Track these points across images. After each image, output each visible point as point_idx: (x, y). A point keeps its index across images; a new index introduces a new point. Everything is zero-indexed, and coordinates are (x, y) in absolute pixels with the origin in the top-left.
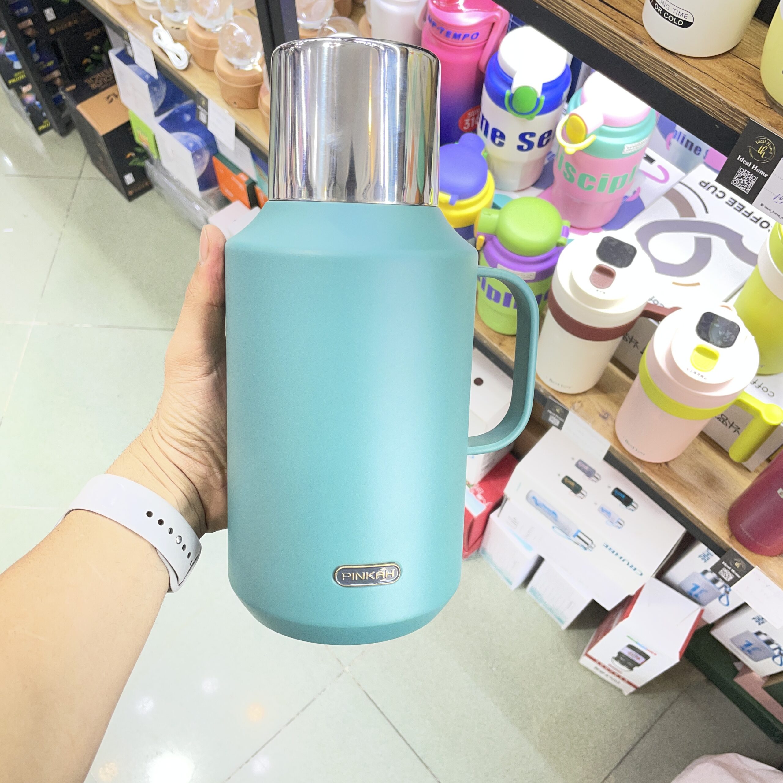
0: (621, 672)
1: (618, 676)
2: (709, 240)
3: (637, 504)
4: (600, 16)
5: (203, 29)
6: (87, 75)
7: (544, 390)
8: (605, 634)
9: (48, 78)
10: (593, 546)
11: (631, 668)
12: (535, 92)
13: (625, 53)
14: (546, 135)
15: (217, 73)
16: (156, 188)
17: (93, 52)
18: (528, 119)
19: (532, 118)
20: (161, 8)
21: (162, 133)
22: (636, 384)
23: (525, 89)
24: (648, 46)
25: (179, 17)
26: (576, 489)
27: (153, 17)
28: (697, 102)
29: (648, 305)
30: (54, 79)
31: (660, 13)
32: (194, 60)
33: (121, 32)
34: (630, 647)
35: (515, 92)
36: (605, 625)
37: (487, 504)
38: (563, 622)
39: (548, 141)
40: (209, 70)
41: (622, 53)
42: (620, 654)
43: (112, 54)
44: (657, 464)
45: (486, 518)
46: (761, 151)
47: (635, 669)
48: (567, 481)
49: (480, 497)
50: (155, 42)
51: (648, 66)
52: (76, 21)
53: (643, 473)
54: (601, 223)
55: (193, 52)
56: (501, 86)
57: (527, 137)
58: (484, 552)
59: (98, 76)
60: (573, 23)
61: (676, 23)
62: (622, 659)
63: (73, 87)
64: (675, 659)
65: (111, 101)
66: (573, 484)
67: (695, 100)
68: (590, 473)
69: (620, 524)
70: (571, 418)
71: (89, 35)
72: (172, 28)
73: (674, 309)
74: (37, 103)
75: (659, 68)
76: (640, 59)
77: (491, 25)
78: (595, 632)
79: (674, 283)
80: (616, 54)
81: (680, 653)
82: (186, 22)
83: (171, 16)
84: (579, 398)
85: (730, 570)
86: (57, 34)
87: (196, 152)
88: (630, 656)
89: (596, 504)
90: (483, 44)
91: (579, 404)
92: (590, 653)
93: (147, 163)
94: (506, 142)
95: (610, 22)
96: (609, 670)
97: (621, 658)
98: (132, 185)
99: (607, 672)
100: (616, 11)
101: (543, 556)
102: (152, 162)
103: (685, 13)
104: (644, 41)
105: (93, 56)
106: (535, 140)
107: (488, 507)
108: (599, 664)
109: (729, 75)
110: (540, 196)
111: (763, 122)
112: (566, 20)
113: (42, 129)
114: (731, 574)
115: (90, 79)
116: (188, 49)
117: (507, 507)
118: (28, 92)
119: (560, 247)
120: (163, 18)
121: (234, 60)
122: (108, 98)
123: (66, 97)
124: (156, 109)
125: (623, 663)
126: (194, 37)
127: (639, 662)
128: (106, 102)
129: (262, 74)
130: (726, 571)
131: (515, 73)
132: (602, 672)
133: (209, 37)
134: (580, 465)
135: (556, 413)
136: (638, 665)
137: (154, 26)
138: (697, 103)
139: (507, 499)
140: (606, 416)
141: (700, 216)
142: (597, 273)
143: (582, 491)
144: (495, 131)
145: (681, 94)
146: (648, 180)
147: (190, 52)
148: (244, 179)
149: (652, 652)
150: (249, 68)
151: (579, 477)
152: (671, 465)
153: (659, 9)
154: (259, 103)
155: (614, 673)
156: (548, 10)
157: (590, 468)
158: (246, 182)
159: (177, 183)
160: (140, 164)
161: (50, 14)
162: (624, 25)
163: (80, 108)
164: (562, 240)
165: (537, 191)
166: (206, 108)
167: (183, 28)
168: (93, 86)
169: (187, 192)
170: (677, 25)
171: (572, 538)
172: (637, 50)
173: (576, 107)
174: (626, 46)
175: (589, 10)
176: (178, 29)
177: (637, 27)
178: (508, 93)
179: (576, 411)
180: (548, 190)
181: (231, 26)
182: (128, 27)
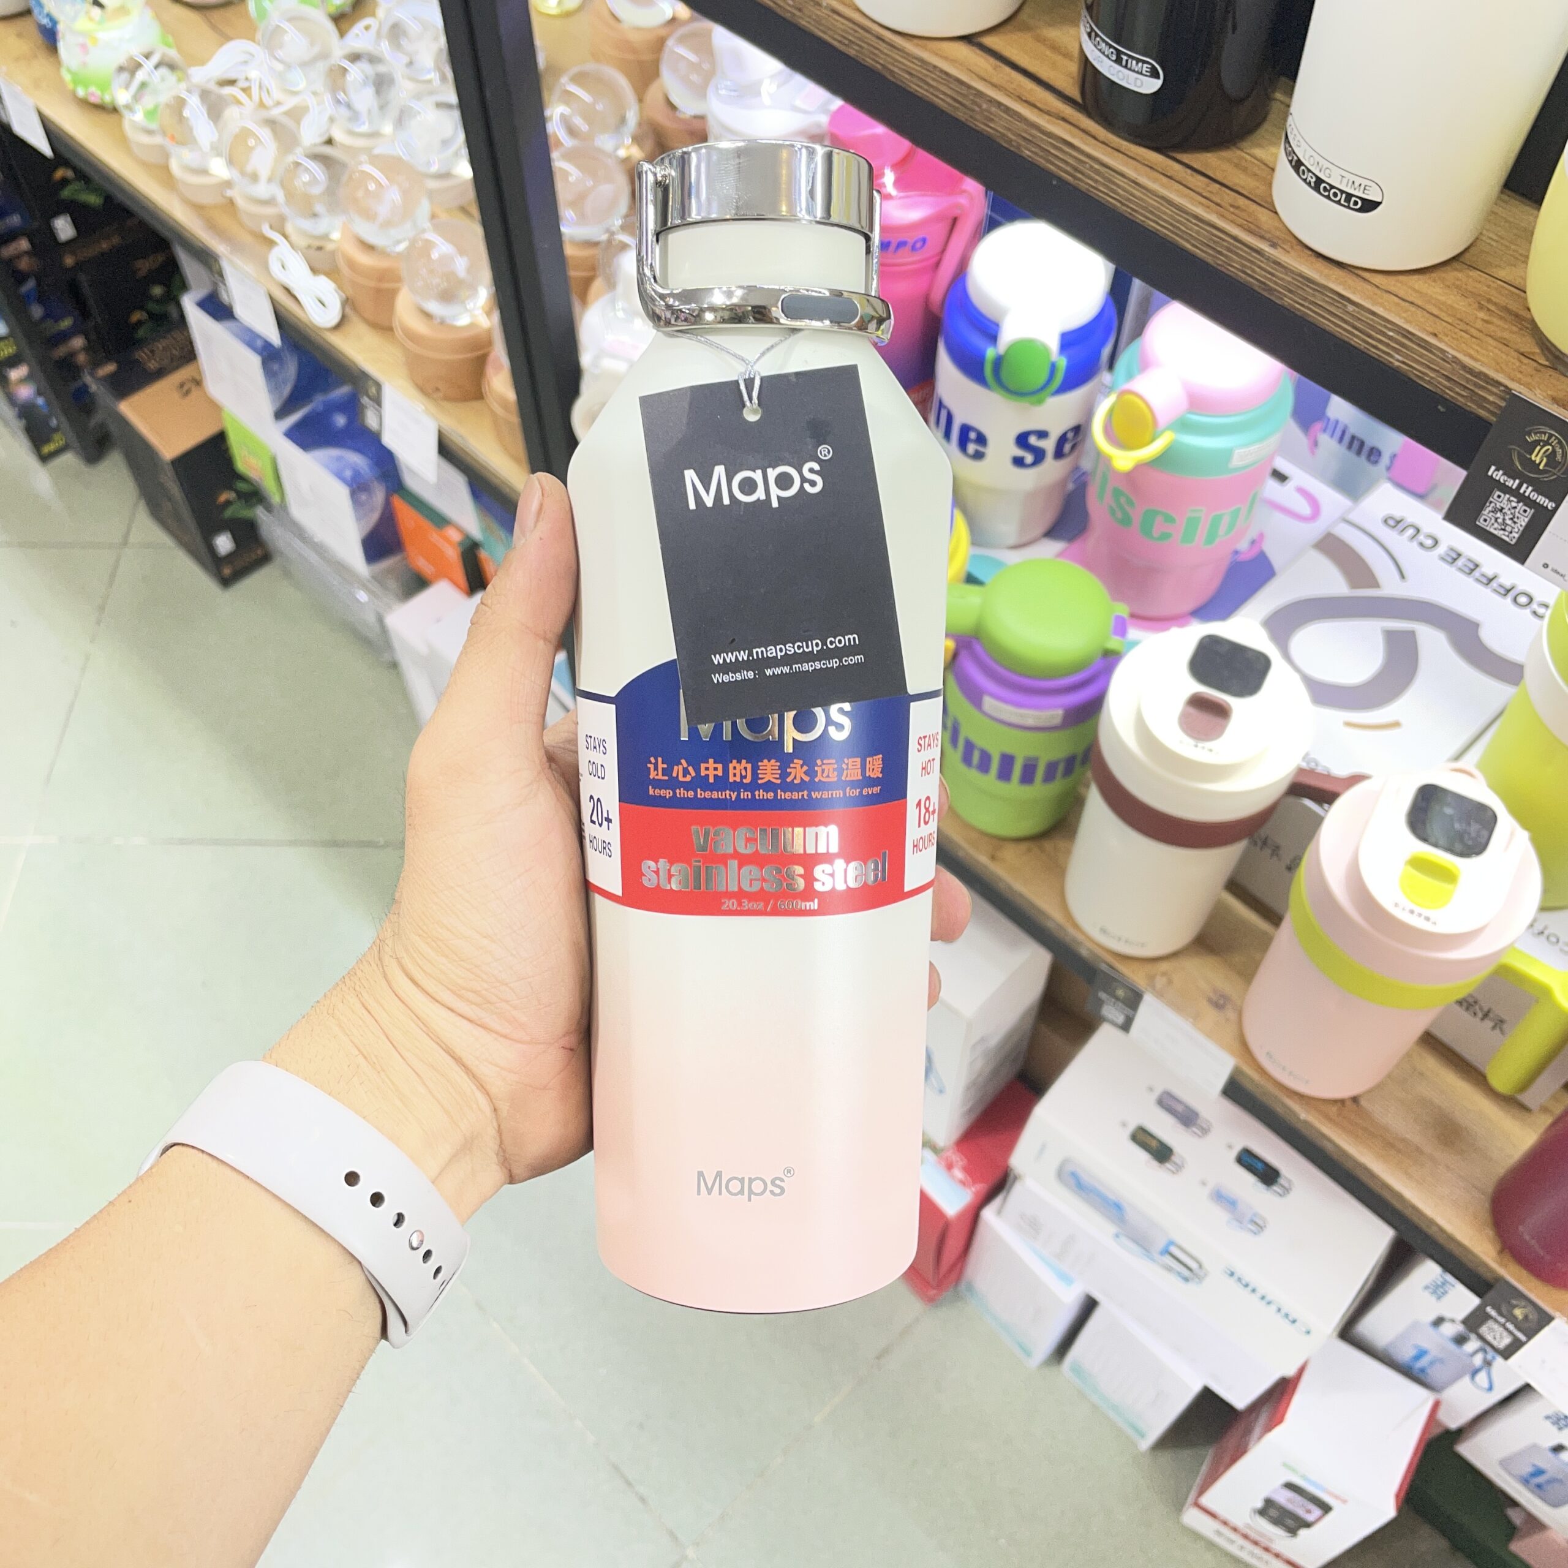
0: (1271, 1540)
1: (1267, 1549)
2: (1412, 634)
3: (1289, 1181)
4: (1186, 196)
5: (369, 248)
6: (138, 343)
7: (1091, 952)
8: (1234, 1460)
9: (61, 351)
10: (1202, 1274)
11: (1293, 1532)
12: (1046, 349)
13: (1240, 268)
14: (1070, 435)
15: (401, 333)
16: (277, 561)
17: (150, 298)
18: (1033, 404)
19: (1040, 402)
20: (286, 210)
21: (290, 453)
22: (1284, 937)
23: (1025, 346)
24: (1288, 252)
25: (322, 226)
26: (1162, 1153)
27: (271, 227)
28: (1396, 360)
29: (1301, 771)
30: (72, 354)
31: (1313, 184)
32: (355, 309)
33: (206, 258)
34: (1290, 1486)
35: (1007, 352)
36: (1231, 1441)
37: (973, 1189)
38: (1143, 1436)
39: (1073, 447)
40: (384, 327)
41: (1234, 267)
42: (1269, 1503)
43: (189, 304)
44: (1335, 1102)
45: (973, 1217)
46: (1538, 456)
47: (1303, 1533)
48: (1142, 1138)
49: (958, 1174)
50: (273, 274)
51: (1290, 291)
52: (116, 240)
53: (1305, 1122)
54: (1190, 606)
55: (350, 292)
56: (976, 339)
57: (1033, 440)
58: (970, 1288)
59: (160, 345)
60: (1129, 210)
61: (1346, 204)
62: (1273, 1512)
63: (110, 368)
64: (1389, 1511)
65: (188, 392)
66: (1154, 1144)
67: (1392, 356)
68: (1188, 1118)
69: (1258, 1226)
70: (1150, 1009)
71: (144, 266)
72: (309, 247)
73: (1356, 779)
74: (40, 401)
75: (1314, 296)
76: (1274, 279)
77: (950, 221)
78: (1210, 1454)
79: (1348, 724)
80: (1222, 269)
81: (1397, 1496)
82: (336, 236)
83: (307, 224)
84: (1164, 966)
85: (1504, 1326)
86: (79, 266)
87: (358, 487)
88: (1290, 1507)
89: (1204, 1184)
90: (935, 260)
91: (1164, 980)
92: (1206, 1500)
93: (260, 513)
94: (990, 450)
95: (1208, 207)
96: (1246, 1537)
97: (1270, 1510)
98: (230, 557)
99: (1241, 1541)
100: (1217, 186)
101: (1097, 1295)
102: (269, 508)
103: (1364, 182)
104: (1280, 242)
105: (151, 306)
106: (1049, 445)
107: (976, 1194)
108: (1225, 1523)
109: (1461, 305)
110: (1061, 555)
111: (1538, 398)
112: (1114, 205)
113: (49, 452)
114: (1505, 1334)
115: (146, 350)
116: (340, 287)
117: (1017, 1194)
118: (22, 381)
119: (1109, 660)
120: (289, 228)
121: (434, 307)
122: (182, 385)
123: (98, 388)
124: (278, 404)
125: (1276, 1522)
126: (352, 265)
127: (1310, 1518)
128: (176, 395)
129: (489, 332)
130: (1496, 1326)
131: (1004, 312)
132: (1232, 1542)
133: (383, 264)
134: (1167, 1103)
135: (1117, 998)
136: (1308, 1525)
137: (271, 243)
138: (1397, 364)
139: (1016, 1178)
140: (1221, 1002)
141: (1390, 586)
142: (1192, 711)
143: (1173, 1158)
144: (965, 430)
145: (1362, 346)
146: (1278, 516)
147: (344, 292)
148: (455, 536)
149: (1337, 1497)
150: (463, 321)
151: (1165, 1128)
152: (1363, 1102)
153: (1309, 179)
154: (485, 389)
155: (1256, 1543)
156: (1076, 189)
157: (1188, 1108)
158: (461, 544)
159: (320, 549)
160: (245, 513)
161: (64, 228)
162: (1236, 211)
163: (126, 408)
164: (1114, 643)
165: (1054, 547)
166: (378, 401)
167: (330, 247)
168: (152, 365)
169: (341, 568)
170: (1348, 207)
171: (1157, 1256)
172: (1265, 261)
173: (1130, 377)
174: (1241, 253)
175: (1163, 185)
176: (320, 248)
177: (1263, 216)
178: (990, 353)
179: (1160, 995)
180: (1077, 545)
181: (427, 241)
182: (219, 247)
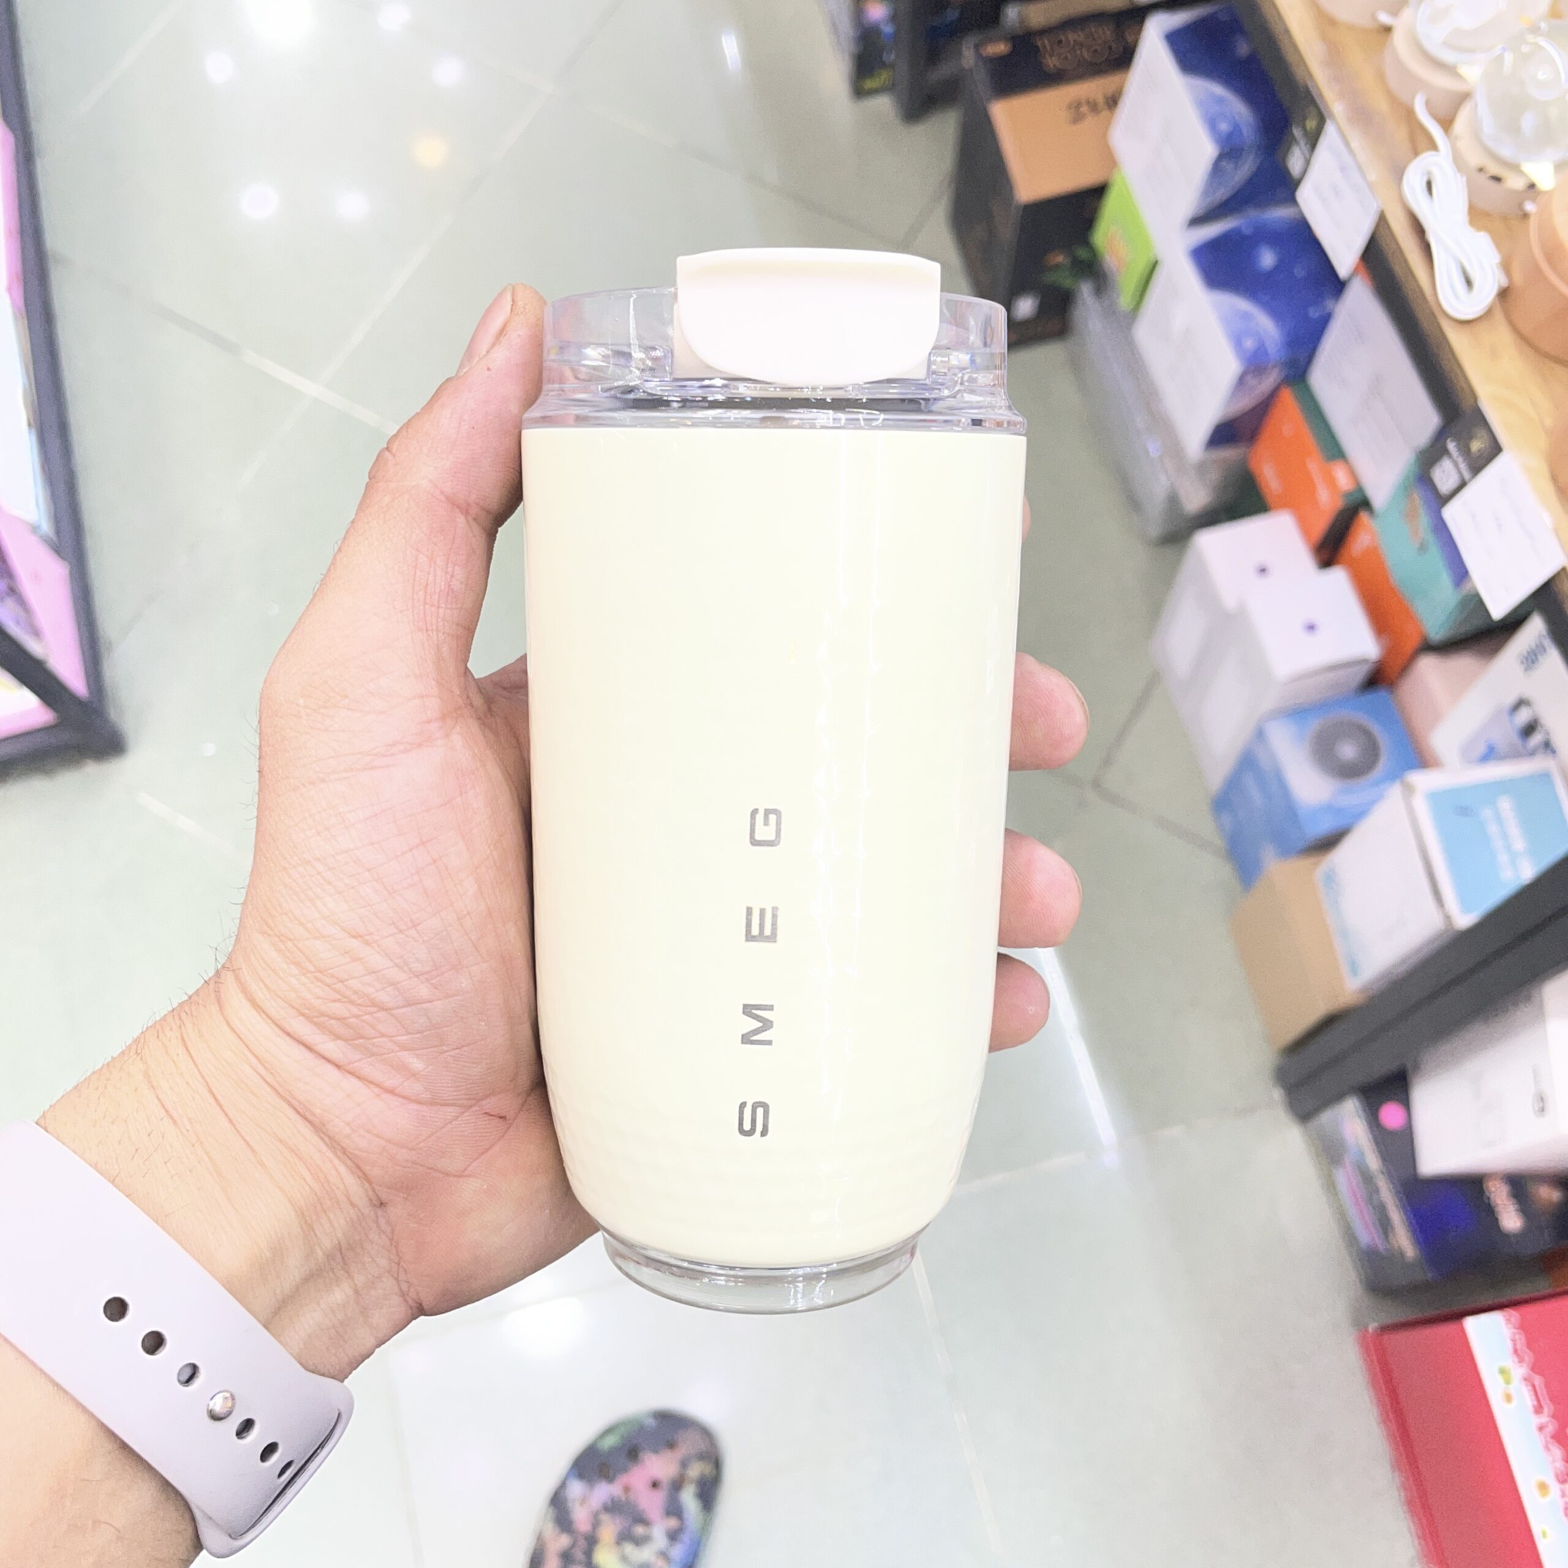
16: (1072, 340)
27: (1428, 104)
43: (1156, 26)
55: (1520, 282)
59: (1071, 37)
63: (1002, 48)
65: (1080, 119)
72: (1481, 170)
74: (888, 29)
113: (869, 87)
120: (1461, 126)
122: (1077, 106)
123: (976, 69)
124: (1206, 205)
128: (1064, 113)
148: (1345, 482)
158: (1348, 494)
160: (1069, 284)
167: (1517, 185)
168: (1053, 63)
176: (1497, 179)
